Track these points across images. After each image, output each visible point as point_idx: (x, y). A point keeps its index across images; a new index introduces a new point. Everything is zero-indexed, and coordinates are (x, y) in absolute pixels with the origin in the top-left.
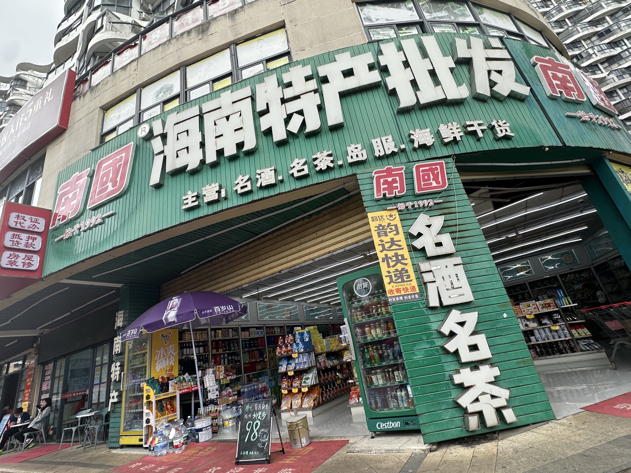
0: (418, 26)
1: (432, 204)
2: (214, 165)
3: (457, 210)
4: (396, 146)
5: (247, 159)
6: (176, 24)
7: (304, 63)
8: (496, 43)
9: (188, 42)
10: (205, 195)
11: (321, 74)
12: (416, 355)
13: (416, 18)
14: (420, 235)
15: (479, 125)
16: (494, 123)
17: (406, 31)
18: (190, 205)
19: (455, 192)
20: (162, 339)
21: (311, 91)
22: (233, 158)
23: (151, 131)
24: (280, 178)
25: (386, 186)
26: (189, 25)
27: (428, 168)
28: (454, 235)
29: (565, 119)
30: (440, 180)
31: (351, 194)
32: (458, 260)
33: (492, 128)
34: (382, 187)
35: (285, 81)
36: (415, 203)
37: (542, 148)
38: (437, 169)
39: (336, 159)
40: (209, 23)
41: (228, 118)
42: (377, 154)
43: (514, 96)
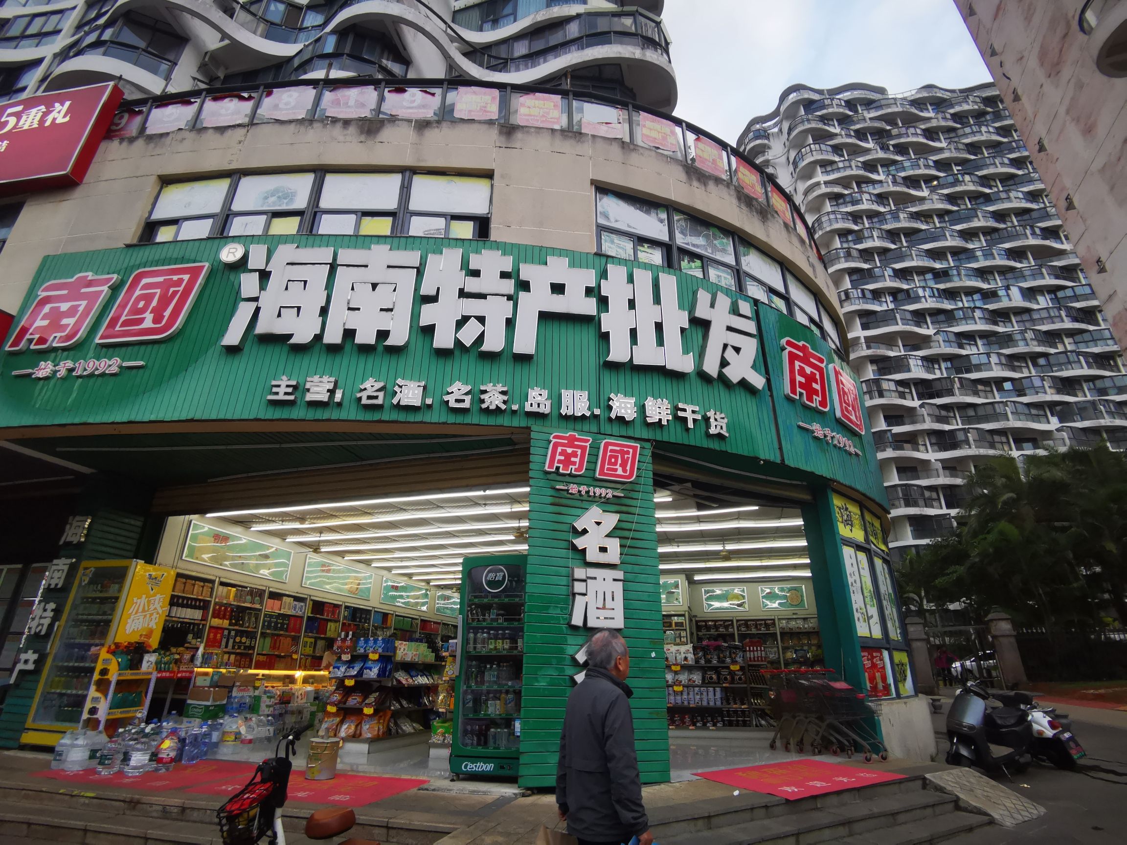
0: (665, 250)
1: (610, 496)
2: (333, 349)
3: (637, 511)
4: (589, 409)
5: (386, 358)
6: (328, 96)
7: (505, 248)
8: (745, 308)
9: (341, 138)
10: (308, 390)
11: (523, 277)
12: (538, 682)
13: (665, 238)
14: (585, 531)
15: (693, 412)
16: (710, 414)
17: (648, 250)
18: (281, 397)
19: (641, 488)
20: (148, 580)
21: (503, 295)
22: (365, 349)
23: (245, 259)
24: (429, 401)
25: (562, 458)
26: (349, 107)
27: (618, 448)
28: (624, 542)
29: (796, 430)
30: (628, 468)
31: (517, 447)
32: (620, 575)
33: (706, 419)
34: (558, 457)
35: (472, 266)
36: (591, 489)
37: (756, 459)
38: (628, 453)
39: (511, 401)
40: (382, 123)
41: (374, 286)
42: (563, 412)
43: (744, 384)
